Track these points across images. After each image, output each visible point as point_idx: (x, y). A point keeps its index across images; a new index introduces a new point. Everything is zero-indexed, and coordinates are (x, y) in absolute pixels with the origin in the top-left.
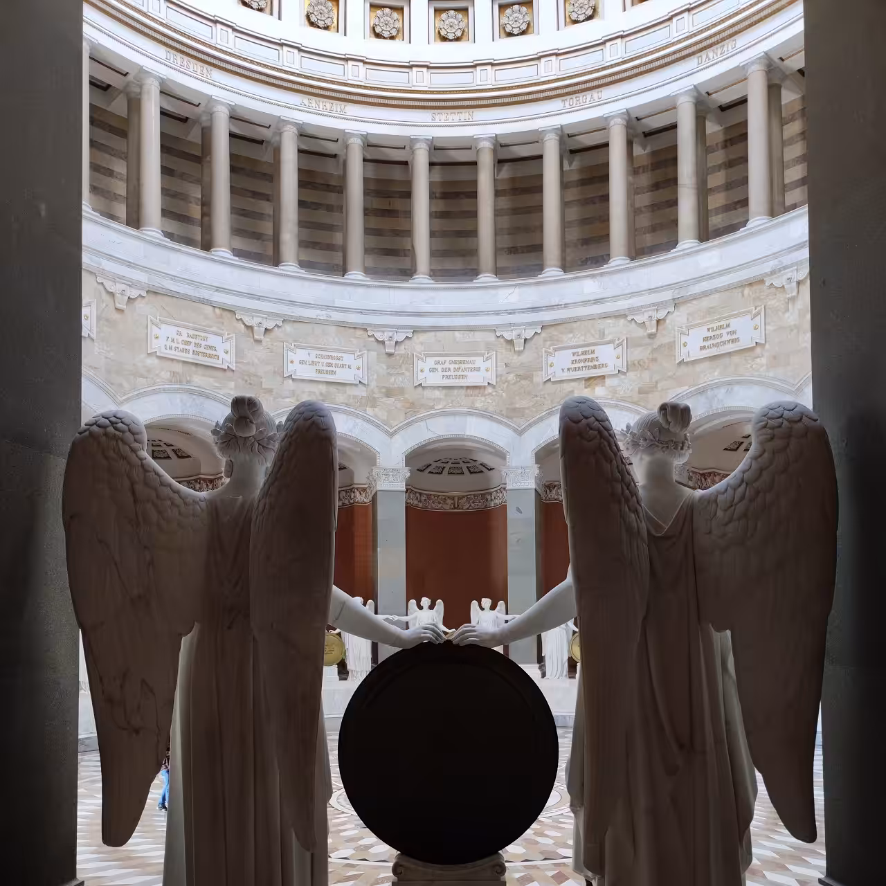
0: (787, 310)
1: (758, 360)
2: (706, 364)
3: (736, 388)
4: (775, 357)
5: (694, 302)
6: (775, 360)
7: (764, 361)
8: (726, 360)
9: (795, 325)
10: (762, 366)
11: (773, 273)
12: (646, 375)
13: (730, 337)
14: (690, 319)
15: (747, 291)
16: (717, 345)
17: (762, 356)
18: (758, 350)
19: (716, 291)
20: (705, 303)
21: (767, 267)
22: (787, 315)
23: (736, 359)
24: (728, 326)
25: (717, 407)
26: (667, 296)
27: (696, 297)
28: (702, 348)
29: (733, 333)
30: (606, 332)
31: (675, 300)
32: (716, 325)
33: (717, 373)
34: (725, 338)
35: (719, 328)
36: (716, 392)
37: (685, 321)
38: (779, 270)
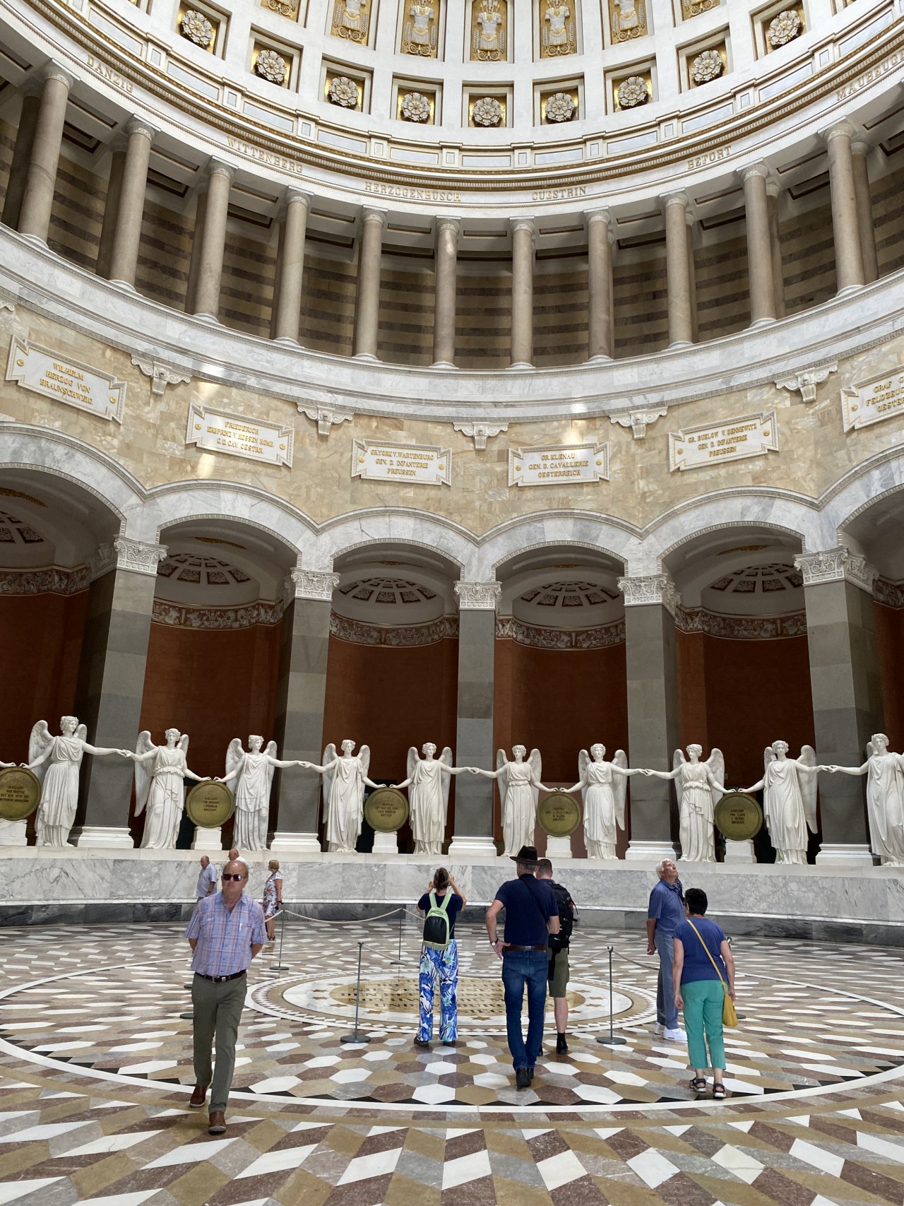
1: (109, 438)
2: (43, 406)
3: (79, 456)
4: (128, 446)
5: (43, 320)
6: (127, 449)
7: (116, 442)
8: (73, 416)
9: (154, 425)
10: (114, 447)
11: (144, 355)
13: (81, 392)
14: (33, 337)
15: (109, 353)
16: (64, 391)
17: (114, 437)
18: (112, 427)
19: (74, 326)
20: (55, 331)
21: (142, 346)
22: (147, 409)
23: (84, 421)
24: (80, 378)
25: (48, 463)
26: (13, 287)
27: (47, 316)
28: (43, 382)
29: (85, 389)
31: (20, 298)
32: (66, 366)
33: (57, 424)
34: (74, 389)
35: (72, 374)
36: (53, 446)
37: (25, 334)
38: (153, 358)
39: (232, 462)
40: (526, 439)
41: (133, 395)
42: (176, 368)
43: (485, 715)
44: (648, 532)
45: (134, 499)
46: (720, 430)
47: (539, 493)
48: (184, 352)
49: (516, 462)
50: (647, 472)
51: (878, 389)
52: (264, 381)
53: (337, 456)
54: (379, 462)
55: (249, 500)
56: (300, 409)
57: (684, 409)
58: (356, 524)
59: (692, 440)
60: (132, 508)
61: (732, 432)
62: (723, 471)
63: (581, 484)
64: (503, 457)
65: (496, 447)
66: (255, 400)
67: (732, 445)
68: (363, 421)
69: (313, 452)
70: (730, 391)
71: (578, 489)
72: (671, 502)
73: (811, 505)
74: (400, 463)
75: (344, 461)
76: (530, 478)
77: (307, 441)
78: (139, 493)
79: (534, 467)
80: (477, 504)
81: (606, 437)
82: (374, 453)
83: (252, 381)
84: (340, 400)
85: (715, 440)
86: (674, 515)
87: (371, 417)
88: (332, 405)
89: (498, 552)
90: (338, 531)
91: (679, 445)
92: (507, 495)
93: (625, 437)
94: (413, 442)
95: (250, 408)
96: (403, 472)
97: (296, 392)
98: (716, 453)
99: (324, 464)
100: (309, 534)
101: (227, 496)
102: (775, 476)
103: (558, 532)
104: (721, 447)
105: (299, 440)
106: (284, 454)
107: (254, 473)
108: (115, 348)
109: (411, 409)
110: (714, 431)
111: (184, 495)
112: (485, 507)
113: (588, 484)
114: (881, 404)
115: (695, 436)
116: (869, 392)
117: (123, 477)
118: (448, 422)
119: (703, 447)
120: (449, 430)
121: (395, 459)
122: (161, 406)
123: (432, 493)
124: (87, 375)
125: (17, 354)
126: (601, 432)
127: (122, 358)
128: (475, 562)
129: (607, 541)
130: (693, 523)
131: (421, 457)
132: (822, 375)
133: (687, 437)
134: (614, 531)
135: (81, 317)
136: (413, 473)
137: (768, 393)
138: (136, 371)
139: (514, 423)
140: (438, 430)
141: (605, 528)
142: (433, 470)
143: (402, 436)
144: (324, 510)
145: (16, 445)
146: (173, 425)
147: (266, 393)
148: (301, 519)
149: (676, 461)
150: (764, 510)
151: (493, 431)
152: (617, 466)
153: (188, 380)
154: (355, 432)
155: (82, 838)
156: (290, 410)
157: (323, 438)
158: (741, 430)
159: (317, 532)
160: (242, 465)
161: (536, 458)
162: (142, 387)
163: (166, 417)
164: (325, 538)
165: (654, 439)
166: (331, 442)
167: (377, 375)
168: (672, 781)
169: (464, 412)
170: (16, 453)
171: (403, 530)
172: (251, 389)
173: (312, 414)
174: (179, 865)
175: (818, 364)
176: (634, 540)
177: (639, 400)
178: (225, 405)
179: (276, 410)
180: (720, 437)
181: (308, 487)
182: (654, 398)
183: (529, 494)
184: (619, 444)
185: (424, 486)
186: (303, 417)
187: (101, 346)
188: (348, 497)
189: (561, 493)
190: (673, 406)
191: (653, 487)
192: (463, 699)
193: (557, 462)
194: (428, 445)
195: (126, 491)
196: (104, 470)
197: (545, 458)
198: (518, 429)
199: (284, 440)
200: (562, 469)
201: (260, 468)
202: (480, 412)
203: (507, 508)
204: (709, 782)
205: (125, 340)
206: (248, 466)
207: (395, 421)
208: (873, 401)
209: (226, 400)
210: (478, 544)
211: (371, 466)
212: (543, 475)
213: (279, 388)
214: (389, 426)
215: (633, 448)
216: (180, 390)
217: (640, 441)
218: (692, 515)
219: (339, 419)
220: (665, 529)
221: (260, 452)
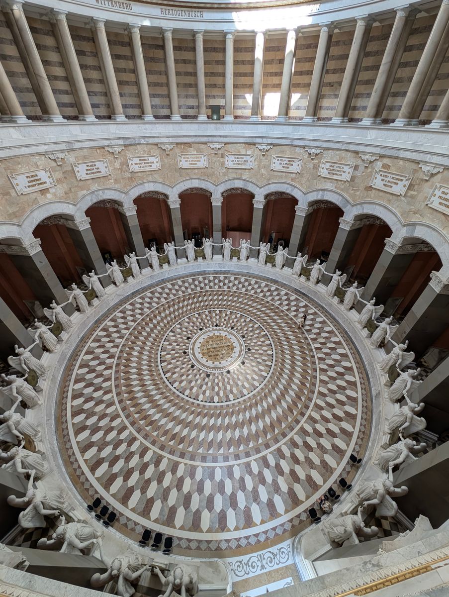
0: (115, 162)
1: (110, 181)
2: (90, 181)
3: (106, 191)
5: (76, 152)
6: (116, 181)
7: (112, 181)
8: (99, 180)
9: (120, 169)
10: (112, 183)
11: (108, 146)
12: (65, 185)
13: (97, 170)
14: (77, 160)
15: (98, 150)
16: (93, 173)
17: (111, 179)
18: (110, 177)
19: (85, 148)
20: (81, 153)
21: (106, 143)
22: (116, 164)
23: (102, 180)
24: (95, 165)
25: (101, 199)
26: (63, 147)
27: (77, 150)
28: (87, 174)
29: (98, 168)
30: (38, 164)
31: (67, 149)
32: (90, 164)
33: (96, 185)
34: (95, 170)
35: (92, 166)
36: (98, 192)
37: (75, 160)
38: (111, 146)
39: (145, 173)
40: (230, 150)
41: (110, 162)
42: (119, 145)
43: (220, 232)
44: (262, 187)
45: (124, 195)
46: (286, 159)
47: (233, 170)
48: (119, 139)
49: (227, 158)
50: (264, 167)
51: (331, 166)
52: (146, 139)
53: (173, 160)
54: (186, 161)
55: (152, 184)
56: (159, 146)
57: (278, 147)
58: (182, 183)
59: (278, 160)
60: (124, 198)
61: (289, 161)
62: (284, 174)
63: (246, 169)
64: (223, 156)
65: (221, 152)
66: (146, 148)
67: (288, 166)
68: (179, 146)
69: (166, 160)
70: (292, 145)
71: (244, 170)
72: (269, 180)
73: (303, 193)
74: (192, 161)
75: (176, 162)
76: (231, 165)
77: (164, 157)
78: (124, 193)
79: (232, 161)
80: (216, 172)
81: (254, 152)
82: (184, 158)
83: (142, 141)
84: (171, 140)
85: (284, 162)
86: (269, 184)
87: (181, 144)
88: (169, 143)
89: (222, 188)
90: (178, 186)
91: (274, 160)
92: (224, 170)
93: (260, 153)
94: (195, 153)
95: (144, 151)
96: (194, 164)
97: (156, 140)
98: (283, 167)
99: (170, 164)
100: (170, 189)
101: (146, 185)
102: (297, 180)
103: (238, 184)
104: (285, 166)
105: (161, 158)
106: (158, 165)
107: (151, 174)
108: (99, 148)
109: (193, 140)
110: (285, 159)
111: (135, 188)
112: (218, 173)
113: (247, 169)
114: (329, 171)
115: (279, 159)
116: (328, 165)
117: (118, 191)
118: (205, 143)
119: (280, 164)
120: (206, 146)
121: (191, 159)
122: (119, 161)
123: (203, 170)
124: (96, 163)
125: (76, 169)
126: (252, 150)
127: (102, 150)
128: (216, 191)
129: (251, 188)
130: (273, 188)
131: (198, 157)
132: (318, 151)
133: (277, 158)
134: (253, 185)
135: (86, 143)
136: (196, 164)
137: (302, 150)
138: (108, 152)
139: (226, 143)
140: (203, 146)
141: (251, 184)
142: (202, 163)
143: (192, 151)
144: (173, 180)
145: (90, 198)
146: (125, 166)
147: (148, 144)
148: (167, 185)
149: (273, 167)
150: (292, 190)
151: (220, 146)
152: (256, 163)
153: (123, 148)
154: (177, 150)
155: (142, 272)
156: (156, 147)
157: (168, 155)
158: (292, 161)
159: (172, 188)
160: (147, 173)
161: (232, 158)
162: (111, 158)
163: (122, 164)
164: (175, 188)
165: (268, 155)
166: (171, 155)
167: (181, 125)
168: (259, 249)
169: (211, 139)
170: (91, 200)
171: (196, 184)
172: (143, 144)
173: (163, 147)
174: (162, 273)
175: (319, 148)
176: (258, 188)
177: (265, 141)
178: (137, 153)
179: (152, 149)
180: (286, 162)
181: (167, 174)
182: (270, 141)
183: (230, 170)
184: (257, 155)
185: (200, 168)
186: (160, 149)
187: (95, 150)
188: (179, 175)
189: (240, 171)
190: (275, 145)
191: (265, 173)
192: (215, 228)
193: (239, 160)
194: (200, 152)
195: (121, 194)
196: (113, 191)
197: (235, 158)
198: (227, 146)
199: (157, 160)
200: (240, 163)
201: (153, 172)
202: (215, 139)
203: (225, 174)
204: (266, 251)
205: (101, 144)
206: (149, 173)
207: (189, 145)
208: (328, 169)
209: (137, 151)
210: (217, 186)
211: (184, 164)
212: (234, 164)
213: (151, 141)
214: (187, 146)
215: (262, 157)
216: (122, 153)
217: (264, 155)
218: (274, 185)
219: (172, 147)
220: (266, 187)
221: (151, 166)
